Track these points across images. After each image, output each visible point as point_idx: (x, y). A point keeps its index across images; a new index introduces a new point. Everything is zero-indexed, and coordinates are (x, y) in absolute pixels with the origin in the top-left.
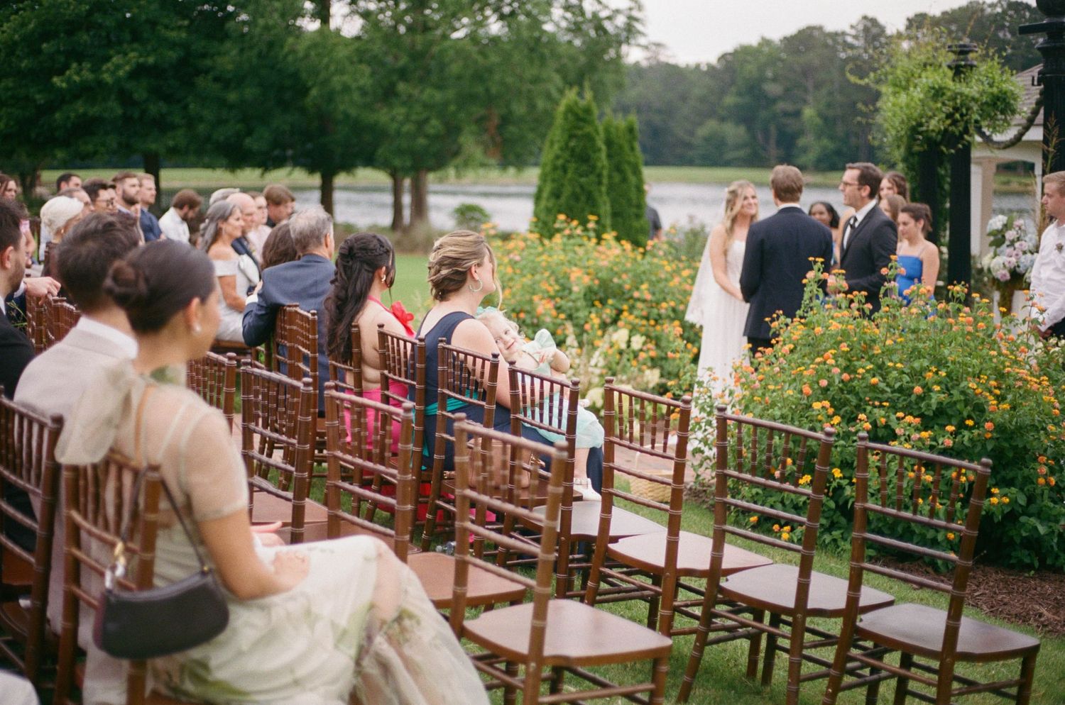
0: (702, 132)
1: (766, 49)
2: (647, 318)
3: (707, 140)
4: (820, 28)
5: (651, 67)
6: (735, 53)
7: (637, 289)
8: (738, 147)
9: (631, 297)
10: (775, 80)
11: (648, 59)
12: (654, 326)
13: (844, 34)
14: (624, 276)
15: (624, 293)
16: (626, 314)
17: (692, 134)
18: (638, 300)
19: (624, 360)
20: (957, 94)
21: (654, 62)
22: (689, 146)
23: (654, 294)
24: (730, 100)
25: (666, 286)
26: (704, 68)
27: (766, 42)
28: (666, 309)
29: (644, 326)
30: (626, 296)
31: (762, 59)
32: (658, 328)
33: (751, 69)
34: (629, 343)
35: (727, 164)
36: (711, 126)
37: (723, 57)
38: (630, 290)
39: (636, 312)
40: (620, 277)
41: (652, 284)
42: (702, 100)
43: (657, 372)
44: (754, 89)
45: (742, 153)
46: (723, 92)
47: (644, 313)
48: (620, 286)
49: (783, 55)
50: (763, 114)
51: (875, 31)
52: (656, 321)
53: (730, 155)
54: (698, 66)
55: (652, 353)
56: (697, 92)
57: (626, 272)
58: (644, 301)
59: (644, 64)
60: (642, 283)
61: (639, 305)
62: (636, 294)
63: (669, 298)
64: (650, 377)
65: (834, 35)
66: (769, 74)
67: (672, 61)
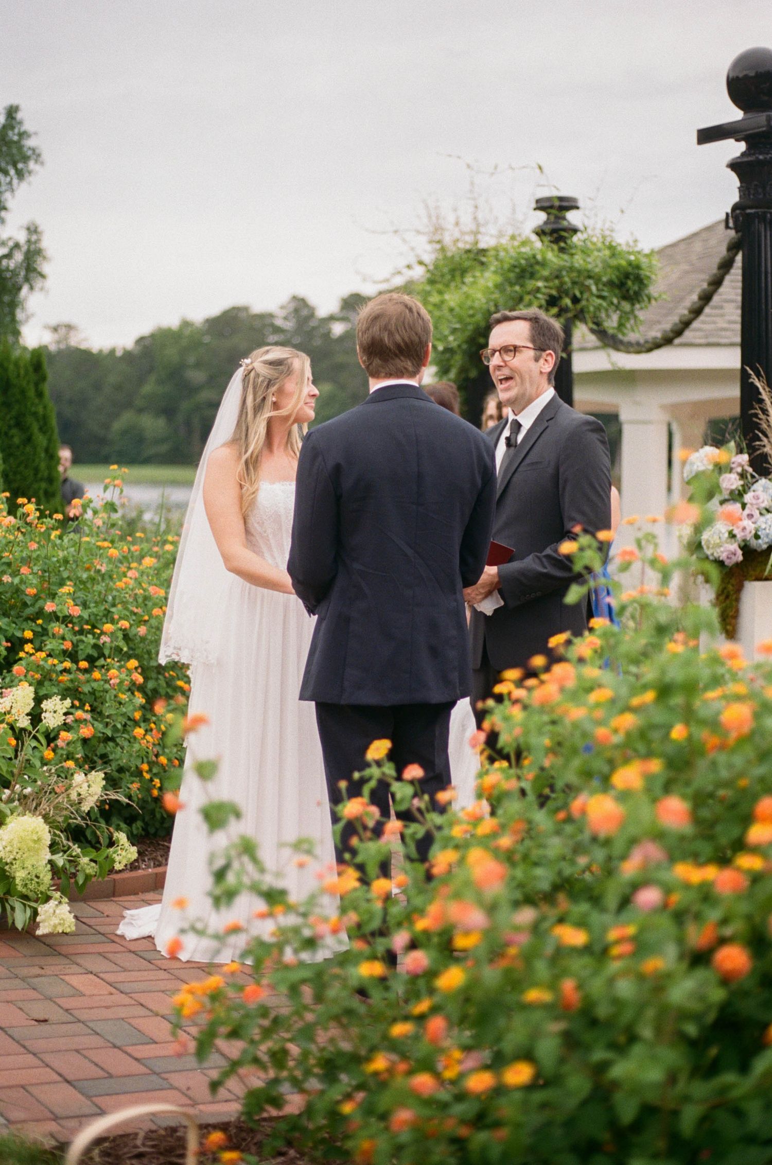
0: (117, 426)
1: (187, 332)
2: (72, 656)
3: (124, 432)
4: (246, 309)
5: (60, 352)
6: (152, 336)
7: (53, 596)
8: (158, 441)
9: (40, 613)
10: (198, 365)
11: (58, 342)
12: (86, 671)
13: (271, 316)
14: (24, 570)
15: (25, 605)
16: (28, 647)
17: (107, 426)
18: (54, 617)
19: (27, 752)
20: (560, 270)
21: (62, 346)
22: (102, 441)
23: (85, 605)
24: (148, 388)
25: (109, 589)
26: (119, 353)
27: (186, 324)
28: (112, 634)
29: (65, 671)
30: (29, 611)
31: (184, 342)
32: (97, 674)
33: (171, 353)
34: (36, 717)
35: (146, 461)
36: (126, 418)
37: (141, 340)
38: (37, 598)
39: (51, 644)
40: (15, 573)
41: (81, 584)
42: (118, 388)
43: (97, 779)
44: (175, 374)
45: (164, 448)
46: (141, 380)
47: (67, 645)
48: (17, 591)
49: (207, 339)
50: (185, 406)
51: (305, 312)
52: (91, 660)
53: (152, 451)
54: (113, 351)
55: (86, 732)
56: (112, 379)
57: (27, 561)
58: (66, 620)
59: (53, 348)
60: (62, 584)
61: (57, 628)
62: (49, 607)
63: (116, 611)
64: (84, 791)
65: (261, 317)
66: (191, 360)
67: (83, 346)
